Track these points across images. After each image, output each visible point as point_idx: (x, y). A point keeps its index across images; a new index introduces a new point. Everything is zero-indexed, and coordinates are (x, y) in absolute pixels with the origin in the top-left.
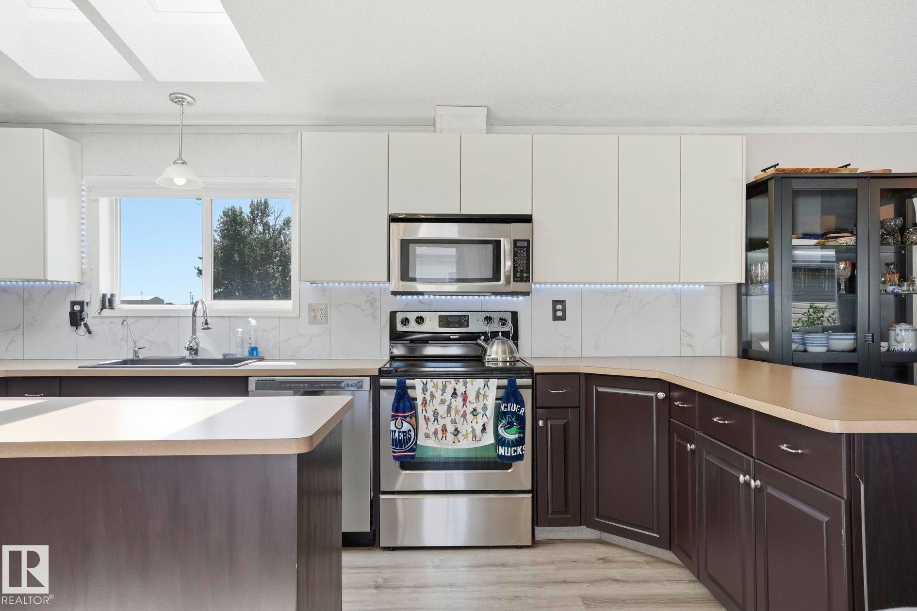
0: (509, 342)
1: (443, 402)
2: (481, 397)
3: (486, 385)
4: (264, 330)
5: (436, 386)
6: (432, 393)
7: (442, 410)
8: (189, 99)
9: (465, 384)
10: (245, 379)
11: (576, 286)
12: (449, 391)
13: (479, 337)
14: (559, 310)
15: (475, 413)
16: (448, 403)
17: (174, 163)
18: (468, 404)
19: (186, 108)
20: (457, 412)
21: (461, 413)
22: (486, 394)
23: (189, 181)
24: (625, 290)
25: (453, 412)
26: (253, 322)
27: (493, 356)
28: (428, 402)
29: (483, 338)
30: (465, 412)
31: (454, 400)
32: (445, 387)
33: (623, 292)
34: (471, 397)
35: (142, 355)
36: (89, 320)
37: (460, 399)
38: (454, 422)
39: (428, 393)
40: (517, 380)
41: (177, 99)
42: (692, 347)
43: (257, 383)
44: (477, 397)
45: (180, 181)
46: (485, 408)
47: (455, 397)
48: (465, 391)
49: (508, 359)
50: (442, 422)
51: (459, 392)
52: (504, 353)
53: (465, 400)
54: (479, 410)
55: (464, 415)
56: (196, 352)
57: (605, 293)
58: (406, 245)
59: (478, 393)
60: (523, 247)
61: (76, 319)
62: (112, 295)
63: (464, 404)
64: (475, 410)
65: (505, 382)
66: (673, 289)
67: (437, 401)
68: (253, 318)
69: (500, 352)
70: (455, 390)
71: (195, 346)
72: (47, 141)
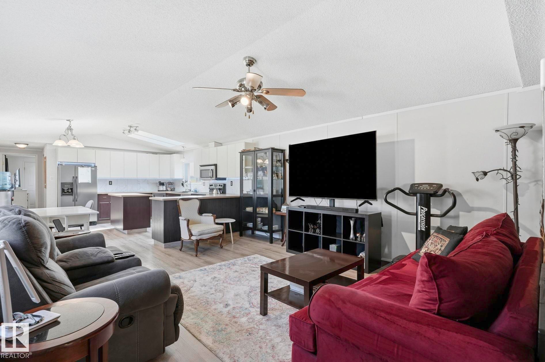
8: (185, 147)
14: (231, 183)
35: (186, 191)
41: (183, 147)
56: (191, 191)
58: (201, 171)
60: (213, 170)
61: (183, 184)
71: (190, 189)
72: (175, 155)
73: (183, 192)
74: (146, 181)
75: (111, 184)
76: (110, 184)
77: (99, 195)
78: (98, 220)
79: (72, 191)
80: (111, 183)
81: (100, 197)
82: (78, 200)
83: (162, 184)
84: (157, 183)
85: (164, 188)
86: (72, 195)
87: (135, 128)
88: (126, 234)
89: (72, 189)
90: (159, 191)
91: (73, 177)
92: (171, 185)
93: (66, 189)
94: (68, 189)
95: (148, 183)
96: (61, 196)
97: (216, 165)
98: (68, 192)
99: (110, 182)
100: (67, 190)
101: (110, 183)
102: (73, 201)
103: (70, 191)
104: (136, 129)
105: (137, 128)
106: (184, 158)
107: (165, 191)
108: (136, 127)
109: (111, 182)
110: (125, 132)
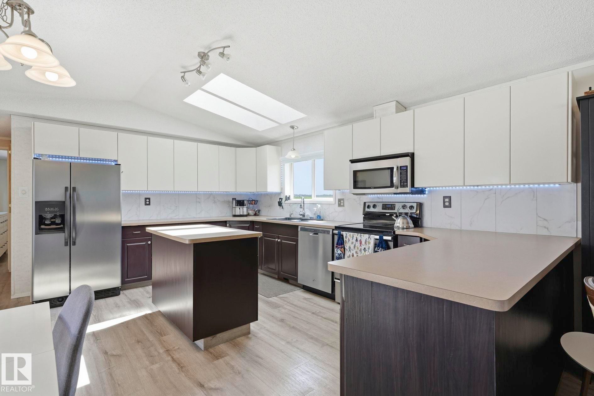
0: (408, 218)
1: (352, 243)
2: (367, 243)
3: (369, 237)
4: (325, 209)
5: (350, 236)
6: (349, 238)
7: (352, 247)
8: (296, 127)
9: (361, 236)
10: (297, 226)
11: (457, 188)
12: (355, 239)
13: (393, 215)
14: (447, 202)
15: (365, 250)
16: (354, 244)
17: (291, 150)
18: (362, 245)
19: (295, 131)
20: (358, 248)
21: (359, 249)
22: (370, 242)
23: (296, 157)
24: (492, 189)
25: (356, 248)
26: (319, 206)
27: (398, 225)
28: (347, 242)
29: (395, 215)
30: (361, 249)
31: (356, 243)
32: (353, 236)
33: (490, 190)
34: (363, 242)
35: (292, 216)
36: (283, 204)
37: (359, 242)
38: (357, 253)
39: (347, 238)
40: (384, 237)
41: (292, 127)
42: (548, 229)
43: (301, 228)
44: (366, 243)
45: (293, 156)
46: (369, 248)
47: (357, 242)
48: (361, 239)
49: (405, 227)
50: (352, 252)
51: (358, 240)
52: (403, 223)
53: (361, 243)
54: (367, 249)
55: (361, 250)
56: (304, 216)
57: (477, 192)
58: (355, 173)
59: (366, 241)
60: (404, 170)
61: (280, 204)
62: (289, 196)
63: (360, 245)
64: (365, 249)
65: (378, 237)
66: (530, 188)
67: (350, 242)
68: (319, 204)
69: (401, 223)
70: (357, 238)
71: (303, 214)
72: (268, 149)
73: (286, 219)
74: (211, 197)
75: (149, 204)
76: (146, 204)
77: (125, 229)
78: (123, 282)
79: (63, 222)
80: (149, 202)
81: (127, 231)
82: (77, 242)
83: (240, 203)
84: (229, 202)
85: (244, 210)
86: (62, 230)
87: (221, 50)
88: (201, 349)
89: (63, 217)
90: (235, 216)
91: (66, 188)
92: (255, 204)
93: (49, 216)
94: (55, 217)
95: (215, 202)
96: (36, 234)
97: (412, 156)
98: (53, 223)
99: (146, 199)
100: (52, 218)
101: (146, 201)
102: (66, 244)
103: (58, 221)
104: (222, 54)
105: (227, 51)
106: (294, 150)
107: (246, 216)
108: (224, 47)
109: (148, 200)
110: (187, 75)
